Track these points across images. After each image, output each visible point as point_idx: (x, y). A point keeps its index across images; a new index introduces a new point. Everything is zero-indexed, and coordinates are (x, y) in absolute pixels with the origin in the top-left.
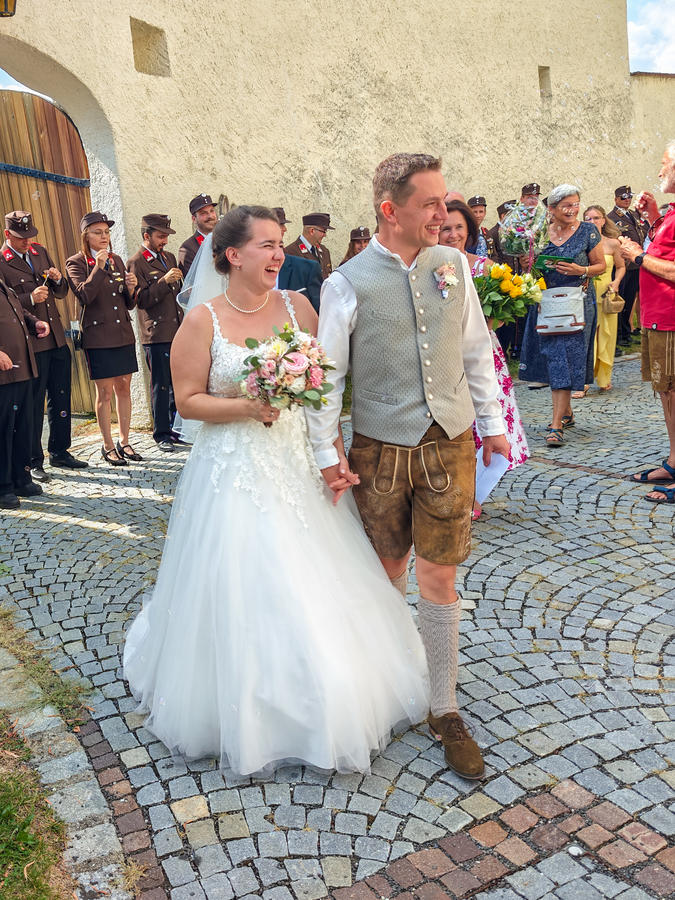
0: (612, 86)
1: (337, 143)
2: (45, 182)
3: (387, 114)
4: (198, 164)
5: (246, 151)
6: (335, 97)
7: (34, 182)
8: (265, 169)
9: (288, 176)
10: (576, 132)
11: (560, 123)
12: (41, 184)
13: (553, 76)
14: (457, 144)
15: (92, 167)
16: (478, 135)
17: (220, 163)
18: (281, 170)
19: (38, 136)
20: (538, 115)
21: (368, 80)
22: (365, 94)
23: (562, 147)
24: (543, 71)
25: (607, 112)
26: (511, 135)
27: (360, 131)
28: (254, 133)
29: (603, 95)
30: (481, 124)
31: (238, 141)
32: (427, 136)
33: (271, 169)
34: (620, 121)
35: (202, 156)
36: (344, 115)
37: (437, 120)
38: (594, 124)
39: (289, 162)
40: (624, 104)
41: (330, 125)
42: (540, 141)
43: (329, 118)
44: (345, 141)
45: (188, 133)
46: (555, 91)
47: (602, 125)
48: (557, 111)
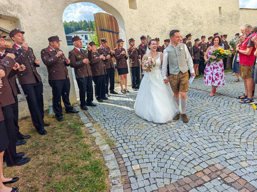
0: (235, 11)
1: (173, 24)
2: (110, 33)
3: (185, 17)
4: (143, 28)
5: (153, 26)
6: (173, 14)
7: (107, 33)
8: (157, 30)
9: (163, 31)
10: (227, 21)
11: (223, 19)
12: (109, 33)
13: (222, 9)
14: (200, 24)
15: (120, 29)
16: (205, 22)
17: (147, 28)
18: (161, 30)
19: (108, 23)
20: (219, 17)
21: (181, 10)
22: (180, 13)
23: (224, 25)
24: (220, 8)
25: (234, 17)
26: (212, 22)
27: (179, 21)
28: (155, 22)
29: (233, 13)
30: (206, 20)
31: (152, 23)
32: (193, 22)
33: (159, 29)
34: (237, 19)
35: (144, 27)
36: (175, 18)
37: (196, 19)
38: (231, 20)
39: (163, 28)
40: (238, 15)
41: (172, 20)
42: (219, 23)
43: (172, 18)
44: (175, 23)
45: (141, 22)
46: (222, 12)
47: (233, 20)
48: (223, 17)
